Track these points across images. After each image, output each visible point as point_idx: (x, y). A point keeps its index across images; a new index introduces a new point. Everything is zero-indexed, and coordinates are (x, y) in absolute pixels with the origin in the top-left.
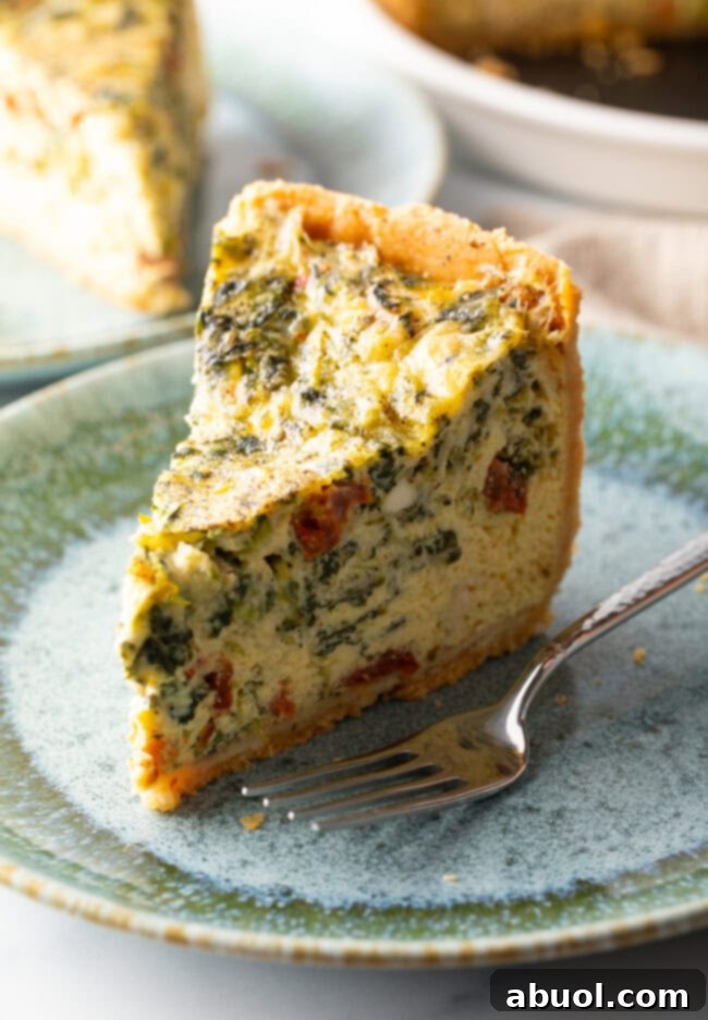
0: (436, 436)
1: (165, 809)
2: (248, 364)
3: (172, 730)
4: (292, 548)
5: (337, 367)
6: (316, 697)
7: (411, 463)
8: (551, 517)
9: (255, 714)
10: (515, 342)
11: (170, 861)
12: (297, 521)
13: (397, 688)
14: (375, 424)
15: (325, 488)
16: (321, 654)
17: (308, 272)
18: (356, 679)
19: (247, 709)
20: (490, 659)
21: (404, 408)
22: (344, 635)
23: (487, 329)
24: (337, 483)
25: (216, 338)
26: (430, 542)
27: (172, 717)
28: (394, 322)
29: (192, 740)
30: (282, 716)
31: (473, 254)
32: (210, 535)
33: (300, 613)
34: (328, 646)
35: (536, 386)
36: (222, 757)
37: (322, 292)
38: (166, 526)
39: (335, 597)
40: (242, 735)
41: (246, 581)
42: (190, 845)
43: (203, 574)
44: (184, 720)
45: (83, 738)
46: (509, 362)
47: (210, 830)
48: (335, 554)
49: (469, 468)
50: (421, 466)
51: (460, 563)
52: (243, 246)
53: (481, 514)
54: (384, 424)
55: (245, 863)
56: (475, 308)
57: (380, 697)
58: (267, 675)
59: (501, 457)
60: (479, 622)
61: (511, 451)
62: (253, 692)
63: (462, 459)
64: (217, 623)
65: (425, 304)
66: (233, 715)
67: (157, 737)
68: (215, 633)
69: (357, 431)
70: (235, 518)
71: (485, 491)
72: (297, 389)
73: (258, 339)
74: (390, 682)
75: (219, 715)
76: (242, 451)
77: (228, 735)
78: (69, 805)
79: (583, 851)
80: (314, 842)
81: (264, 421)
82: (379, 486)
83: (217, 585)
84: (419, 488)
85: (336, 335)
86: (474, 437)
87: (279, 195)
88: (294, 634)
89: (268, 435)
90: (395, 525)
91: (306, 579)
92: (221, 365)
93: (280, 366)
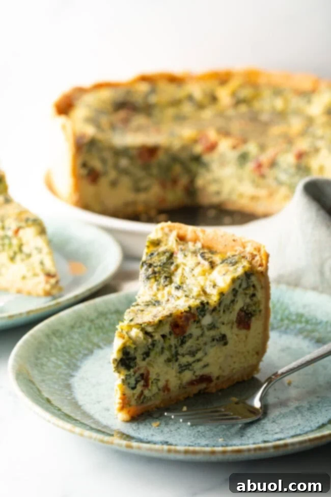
0: (220, 299)
1: (125, 420)
2: (157, 278)
3: (129, 392)
4: (170, 333)
5: (187, 278)
6: (177, 388)
7: (211, 308)
8: (259, 333)
9: (157, 391)
10: (247, 269)
11: (128, 434)
12: (172, 325)
13: (206, 389)
14: (199, 295)
15: (182, 313)
16: (180, 372)
17: (178, 250)
18: (192, 383)
19: (154, 389)
20: (238, 383)
21: (209, 290)
22: (187, 367)
23: (237, 265)
24: (186, 312)
25: (147, 270)
26: (217, 337)
27: (129, 387)
28: (206, 264)
29: (136, 397)
30: (166, 392)
31: (233, 243)
32: (143, 326)
33: (172, 356)
34: (182, 370)
35: (254, 286)
36: (145, 405)
37: (183, 255)
38: (128, 323)
39: (185, 353)
40: (153, 398)
41: (155, 342)
42: (134, 430)
43: (140, 338)
44: (133, 388)
45: (99, 402)
46: (244, 276)
47: (141, 426)
48: (185, 337)
49: (231, 312)
50: (214, 309)
51: (228, 346)
52: (157, 242)
53: (235, 330)
54: (202, 295)
55: (152, 435)
56: (233, 259)
57: (200, 392)
58: (161, 378)
59: (242, 310)
60: (234, 369)
61: (245, 308)
62: (156, 383)
63: (228, 309)
64: (145, 356)
65: (217, 259)
66: (150, 390)
67: (124, 395)
68: (144, 359)
69: (193, 297)
70: (151, 320)
71: (236, 321)
72: (173, 285)
73: (161, 270)
74: (203, 386)
75: (145, 389)
76: (154, 305)
77: (147, 397)
78: (94, 419)
79: (267, 434)
80: (176, 430)
81: (162, 296)
82: (200, 314)
83: (145, 342)
84: (213, 317)
85: (187, 269)
86: (233, 302)
87: (169, 227)
88: (171, 363)
89: (164, 300)
90: (205, 329)
91: (175, 345)
92: (148, 278)
93: (168, 279)
